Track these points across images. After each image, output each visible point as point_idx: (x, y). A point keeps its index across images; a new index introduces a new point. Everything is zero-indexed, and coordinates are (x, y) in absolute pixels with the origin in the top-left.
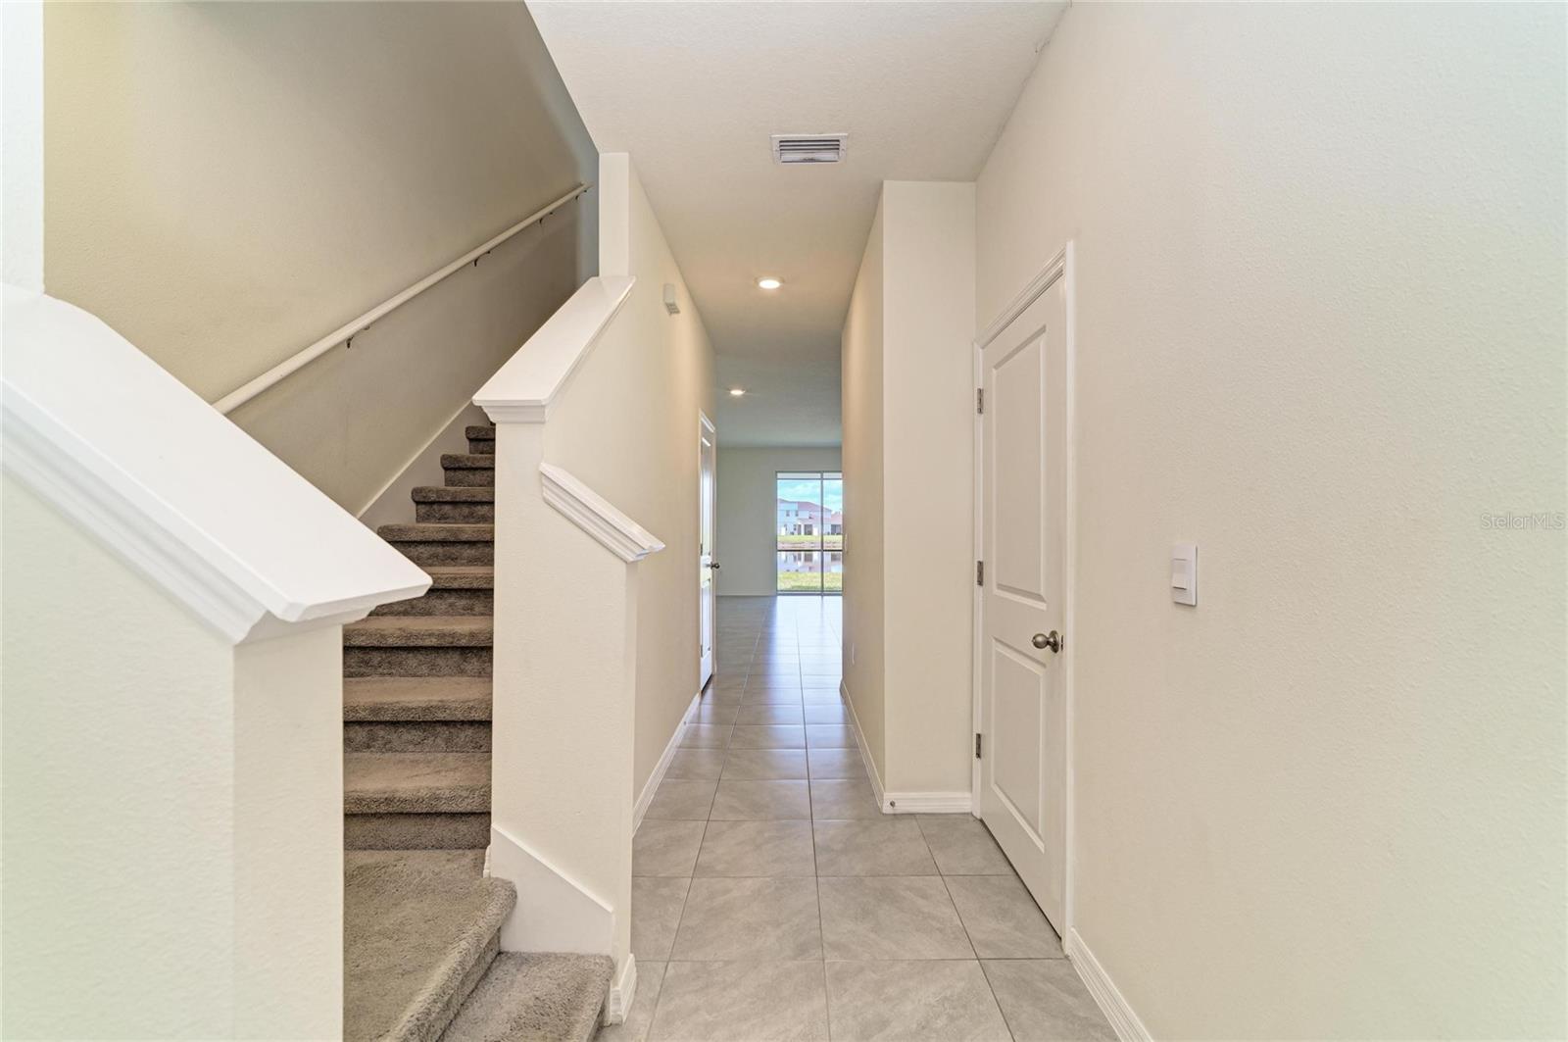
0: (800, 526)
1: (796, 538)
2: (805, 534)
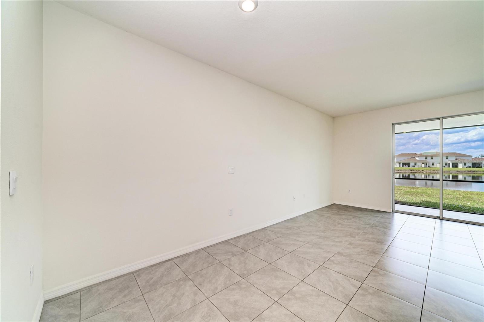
0: (449, 164)
1: (446, 168)
2: (453, 167)
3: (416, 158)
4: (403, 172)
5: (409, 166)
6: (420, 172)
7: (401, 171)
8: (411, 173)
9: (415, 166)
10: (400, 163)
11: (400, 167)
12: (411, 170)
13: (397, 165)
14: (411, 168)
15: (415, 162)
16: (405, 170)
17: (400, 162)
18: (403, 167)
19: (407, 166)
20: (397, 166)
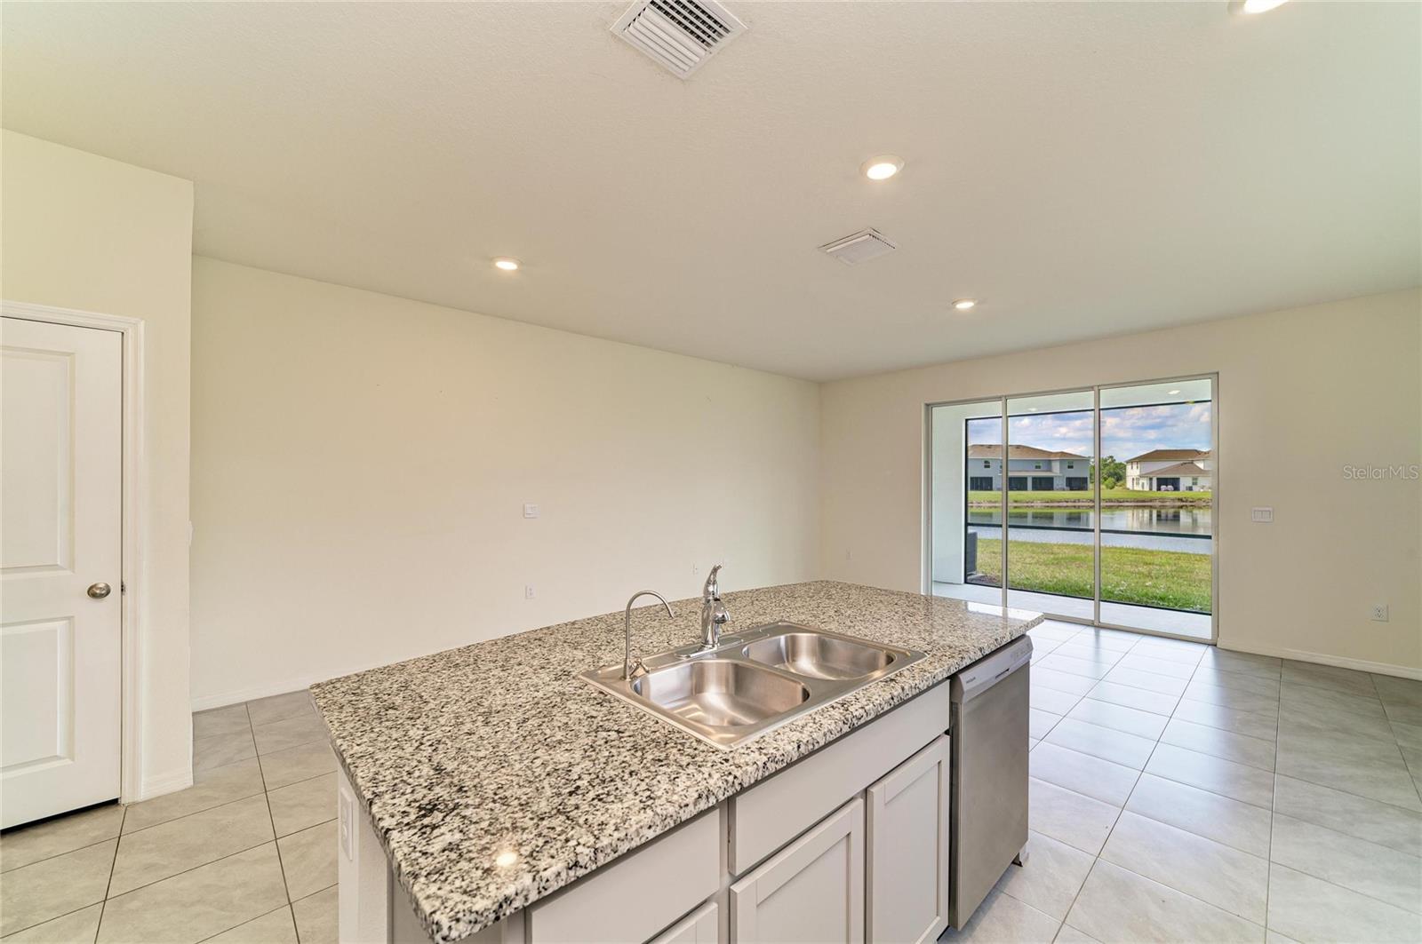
3: (1198, 465)
4: (1157, 504)
5: (1176, 489)
6: (1204, 504)
7: (1151, 501)
8: (1181, 507)
9: (1194, 487)
10: (1151, 479)
11: (1151, 489)
12: (1181, 500)
13: (1143, 484)
14: (1182, 493)
15: (1195, 475)
16: (1163, 500)
17: (1151, 476)
18: (1159, 489)
19: (1170, 487)
20: (1143, 487)
